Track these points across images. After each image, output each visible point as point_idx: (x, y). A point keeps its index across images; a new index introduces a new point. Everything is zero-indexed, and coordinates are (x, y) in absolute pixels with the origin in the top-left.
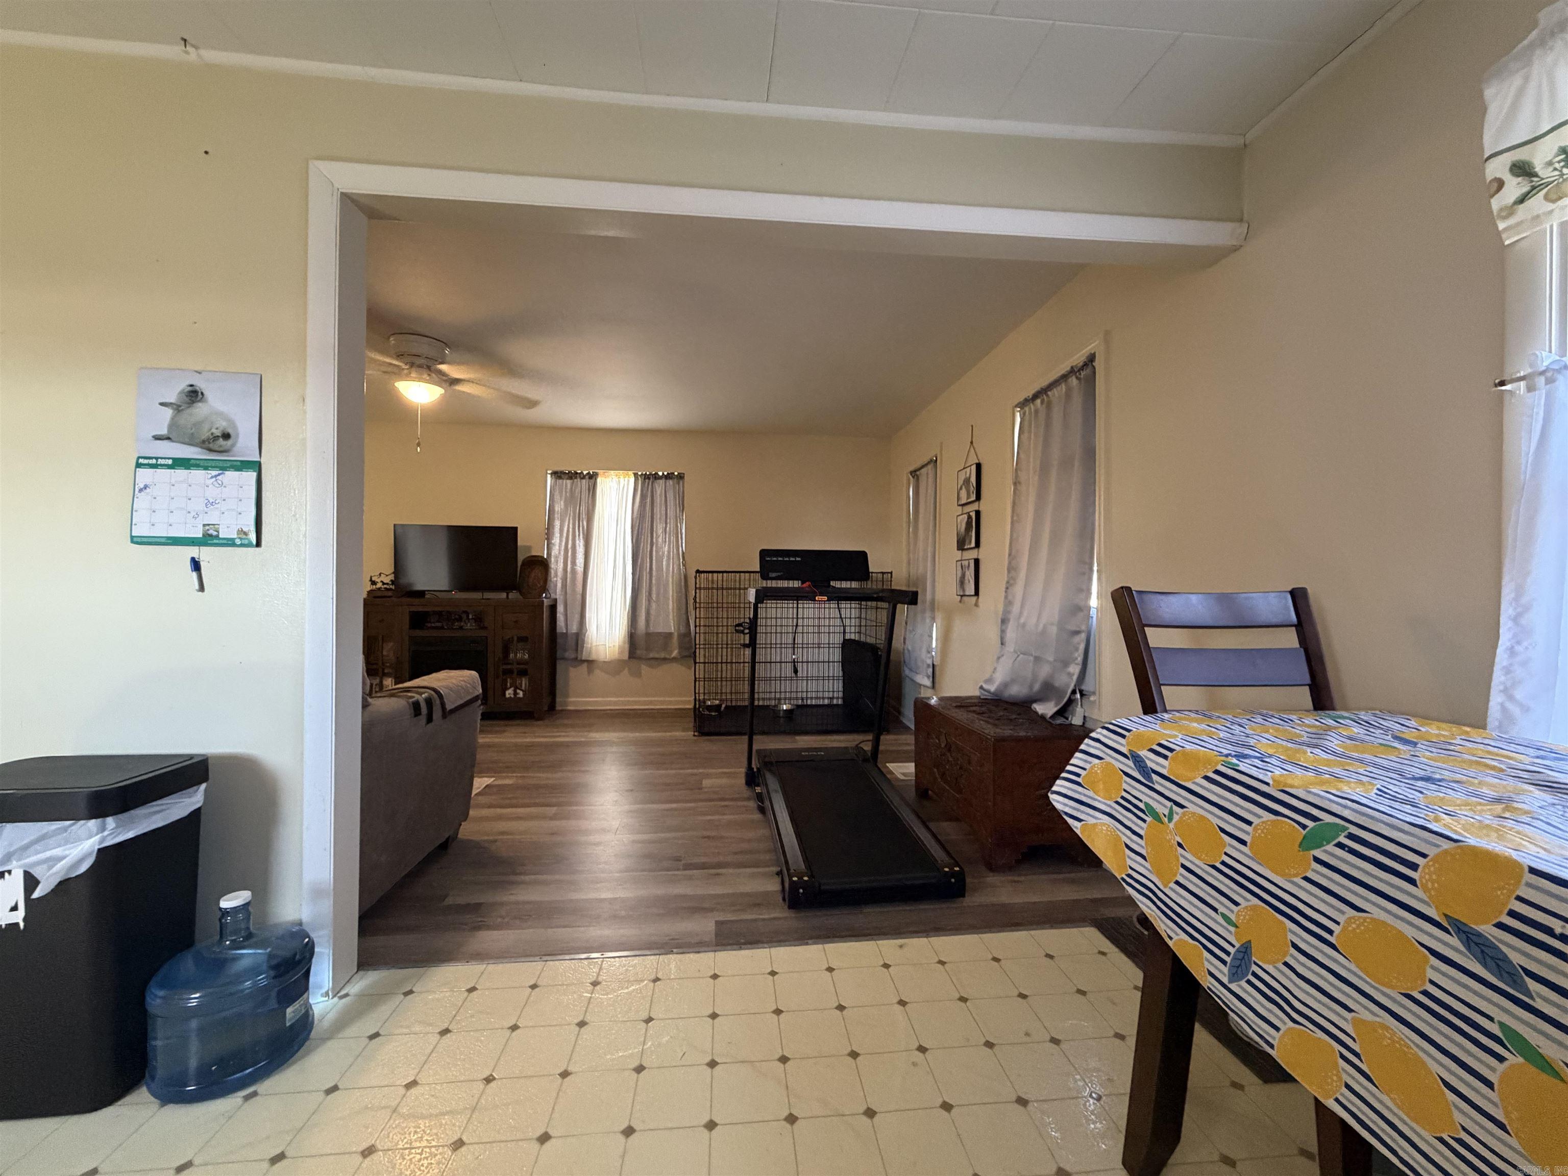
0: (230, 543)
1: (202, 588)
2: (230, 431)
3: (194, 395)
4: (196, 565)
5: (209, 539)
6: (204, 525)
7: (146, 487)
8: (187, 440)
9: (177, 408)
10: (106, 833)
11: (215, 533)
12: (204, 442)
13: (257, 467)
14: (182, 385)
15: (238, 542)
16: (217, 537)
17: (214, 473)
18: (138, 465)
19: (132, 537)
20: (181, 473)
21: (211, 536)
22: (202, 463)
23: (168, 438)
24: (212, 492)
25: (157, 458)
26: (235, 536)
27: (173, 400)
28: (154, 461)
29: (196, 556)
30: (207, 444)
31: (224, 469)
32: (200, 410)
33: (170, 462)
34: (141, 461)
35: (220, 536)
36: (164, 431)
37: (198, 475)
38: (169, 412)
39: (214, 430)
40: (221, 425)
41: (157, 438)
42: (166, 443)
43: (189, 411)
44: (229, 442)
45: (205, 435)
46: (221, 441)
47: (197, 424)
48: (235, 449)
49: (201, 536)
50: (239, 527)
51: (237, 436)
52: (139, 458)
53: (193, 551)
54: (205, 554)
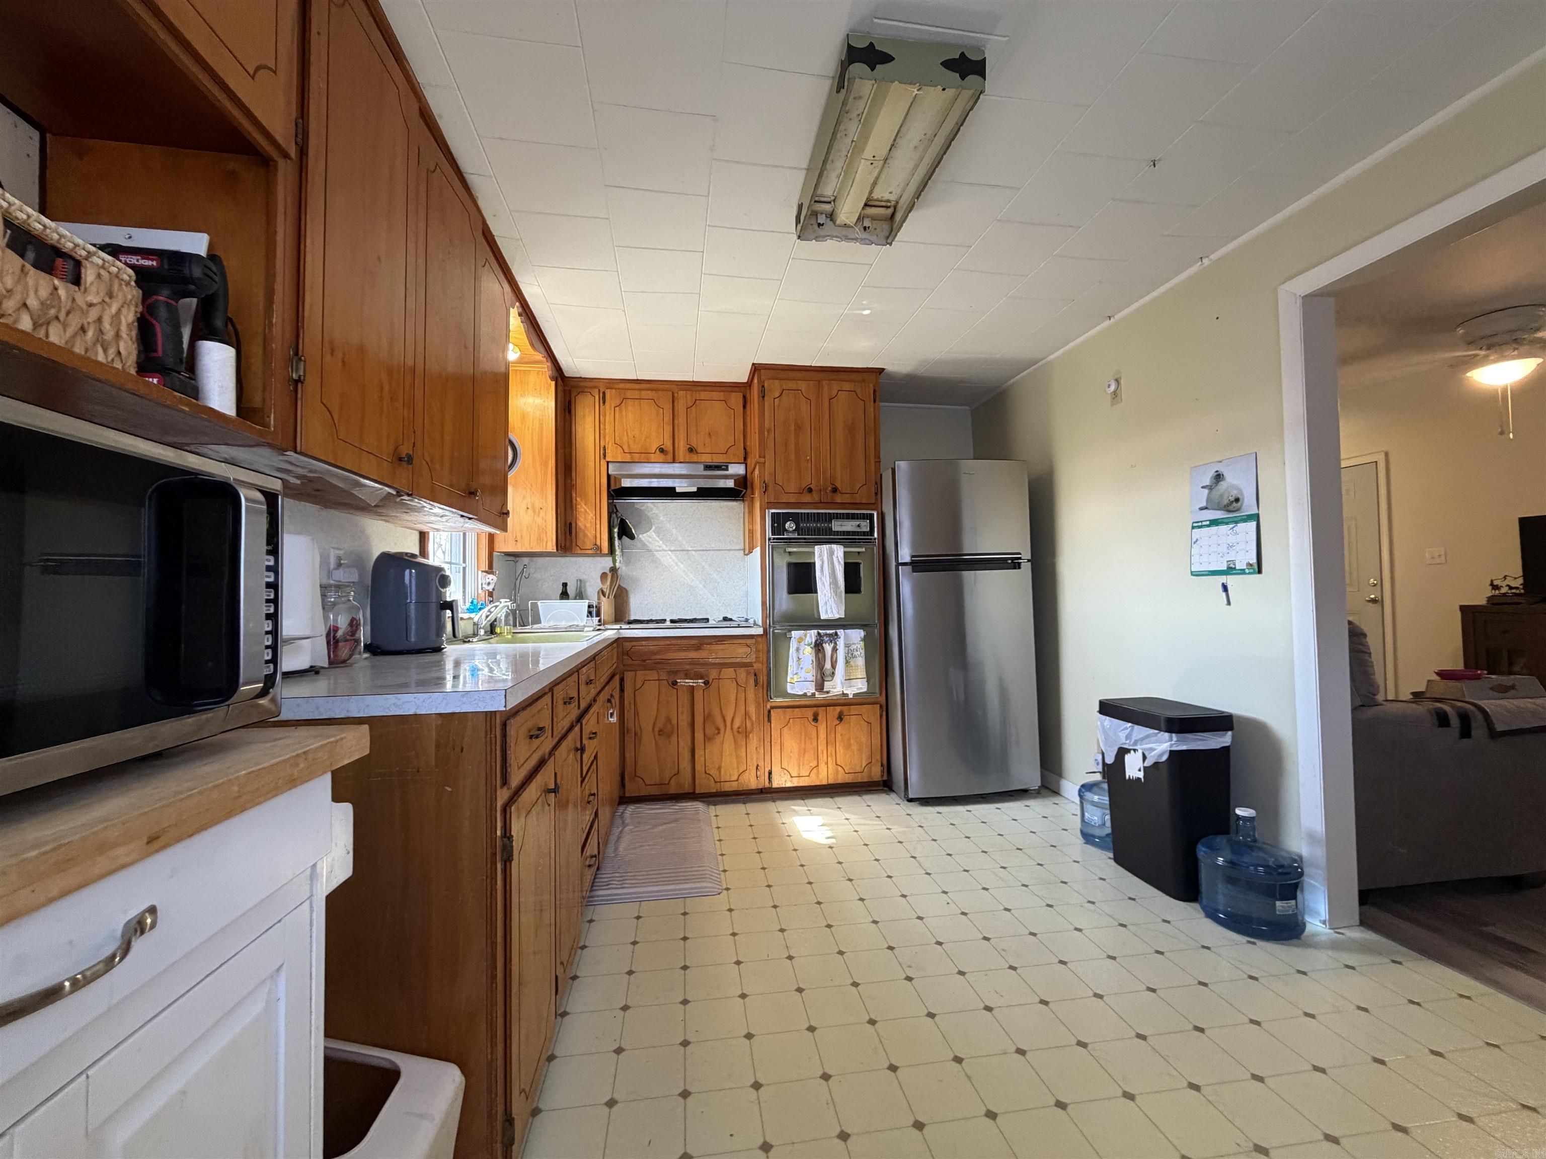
0: (1242, 572)
1: (1229, 603)
2: (1240, 497)
3: (1219, 477)
4: (1225, 588)
5: (1230, 570)
6: (1228, 561)
7: (1197, 540)
8: (1216, 507)
9: (1210, 488)
10: (1173, 742)
11: (1233, 566)
12: (1225, 506)
13: (1256, 518)
14: (1212, 473)
15: (1247, 571)
16: (1235, 568)
17: (1231, 526)
18: (1193, 528)
19: (1192, 572)
20: (1214, 529)
21: (1231, 568)
22: (1224, 521)
23: (1206, 508)
24: (1232, 539)
25: (1201, 522)
26: (1245, 567)
27: (1208, 484)
28: (1200, 524)
29: (1225, 582)
30: (1227, 508)
31: (1236, 522)
32: (1223, 485)
33: (1208, 523)
34: (1195, 525)
35: (1237, 568)
36: (1204, 504)
37: (1223, 528)
38: (1206, 491)
39: (1230, 498)
40: (1234, 493)
41: (1201, 509)
42: (1205, 511)
43: (1217, 487)
44: (1239, 504)
45: (1226, 502)
46: (1234, 504)
47: (1221, 496)
48: (1243, 507)
49: (1225, 569)
50: (1247, 561)
51: (1243, 499)
52: (1194, 523)
53: (1223, 579)
54: (1230, 580)
